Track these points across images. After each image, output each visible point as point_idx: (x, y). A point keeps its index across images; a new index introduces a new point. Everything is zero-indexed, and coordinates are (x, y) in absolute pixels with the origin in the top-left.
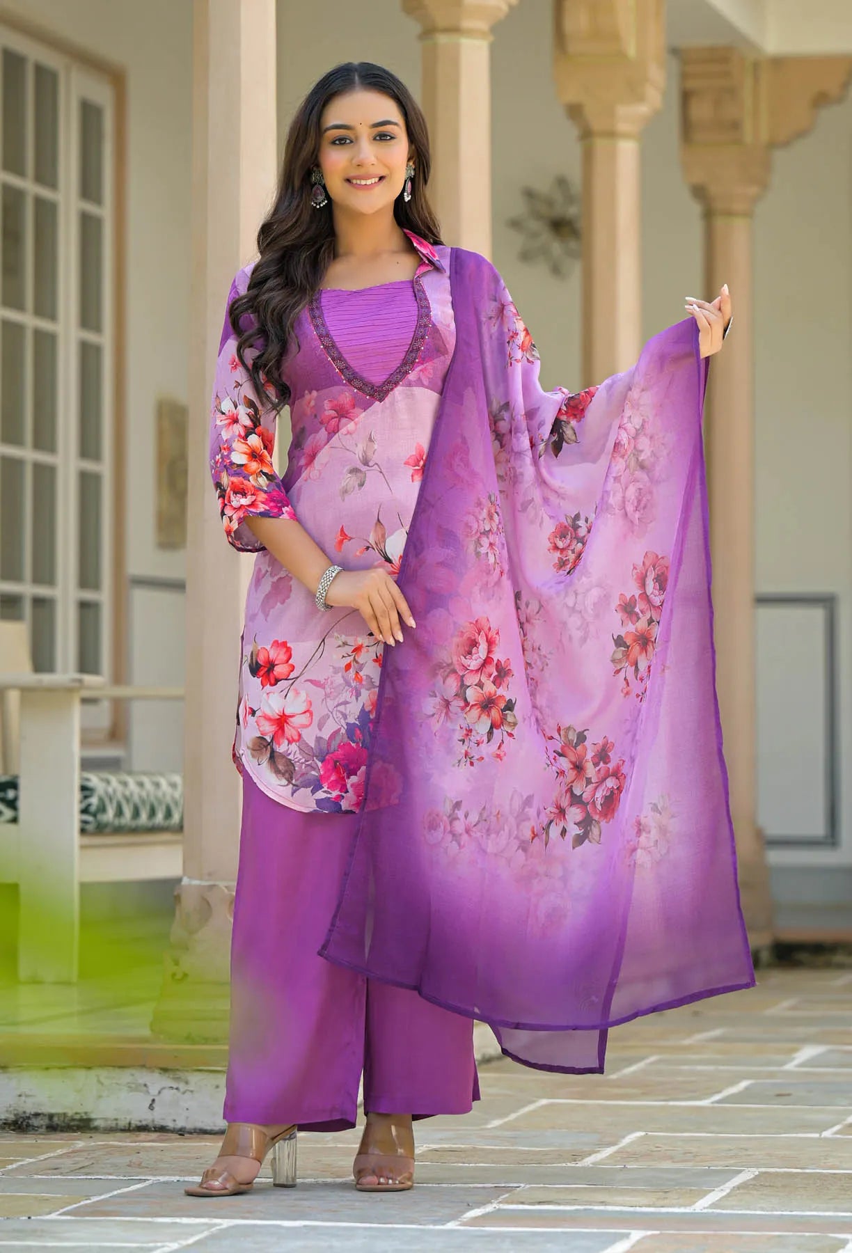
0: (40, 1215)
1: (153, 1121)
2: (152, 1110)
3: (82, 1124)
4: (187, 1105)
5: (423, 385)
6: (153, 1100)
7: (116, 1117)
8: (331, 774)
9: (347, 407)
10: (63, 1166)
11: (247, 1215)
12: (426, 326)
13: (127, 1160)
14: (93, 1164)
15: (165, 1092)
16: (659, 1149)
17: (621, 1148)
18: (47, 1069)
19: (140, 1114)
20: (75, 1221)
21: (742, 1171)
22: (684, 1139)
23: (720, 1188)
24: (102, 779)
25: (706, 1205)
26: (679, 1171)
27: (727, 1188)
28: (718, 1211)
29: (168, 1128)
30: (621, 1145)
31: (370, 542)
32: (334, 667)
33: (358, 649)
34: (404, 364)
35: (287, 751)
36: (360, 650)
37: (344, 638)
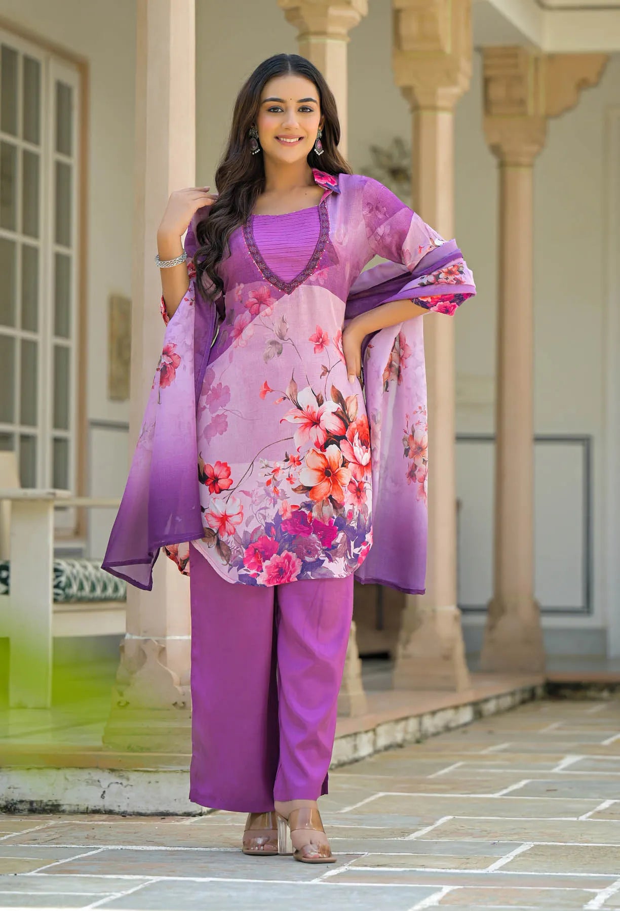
0: (23, 873)
1: (104, 806)
2: (103, 798)
3: (53, 808)
4: (128, 795)
5: (320, 285)
6: (104, 792)
7: (78, 803)
8: (251, 558)
9: (265, 297)
10: (39, 838)
11: (170, 873)
12: (324, 242)
13: (85, 834)
14: (61, 836)
15: (112, 786)
16: (463, 828)
17: (436, 827)
18: (29, 769)
19: (94, 801)
20: (48, 877)
21: (522, 844)
22: (481, 822)
23: (506, 856)
24: (69, 564)
25: (497, 868)
26: (477, 844)
27: (511, 856)
28: (505, 872)
29: (115, 811)
30: (436, 826)
31: (287, 394)
32: (258, 482)
33: (276, 471)
34: (307, 269)
35: (227, 540)
36: (278, 471)
37: (266, 462)
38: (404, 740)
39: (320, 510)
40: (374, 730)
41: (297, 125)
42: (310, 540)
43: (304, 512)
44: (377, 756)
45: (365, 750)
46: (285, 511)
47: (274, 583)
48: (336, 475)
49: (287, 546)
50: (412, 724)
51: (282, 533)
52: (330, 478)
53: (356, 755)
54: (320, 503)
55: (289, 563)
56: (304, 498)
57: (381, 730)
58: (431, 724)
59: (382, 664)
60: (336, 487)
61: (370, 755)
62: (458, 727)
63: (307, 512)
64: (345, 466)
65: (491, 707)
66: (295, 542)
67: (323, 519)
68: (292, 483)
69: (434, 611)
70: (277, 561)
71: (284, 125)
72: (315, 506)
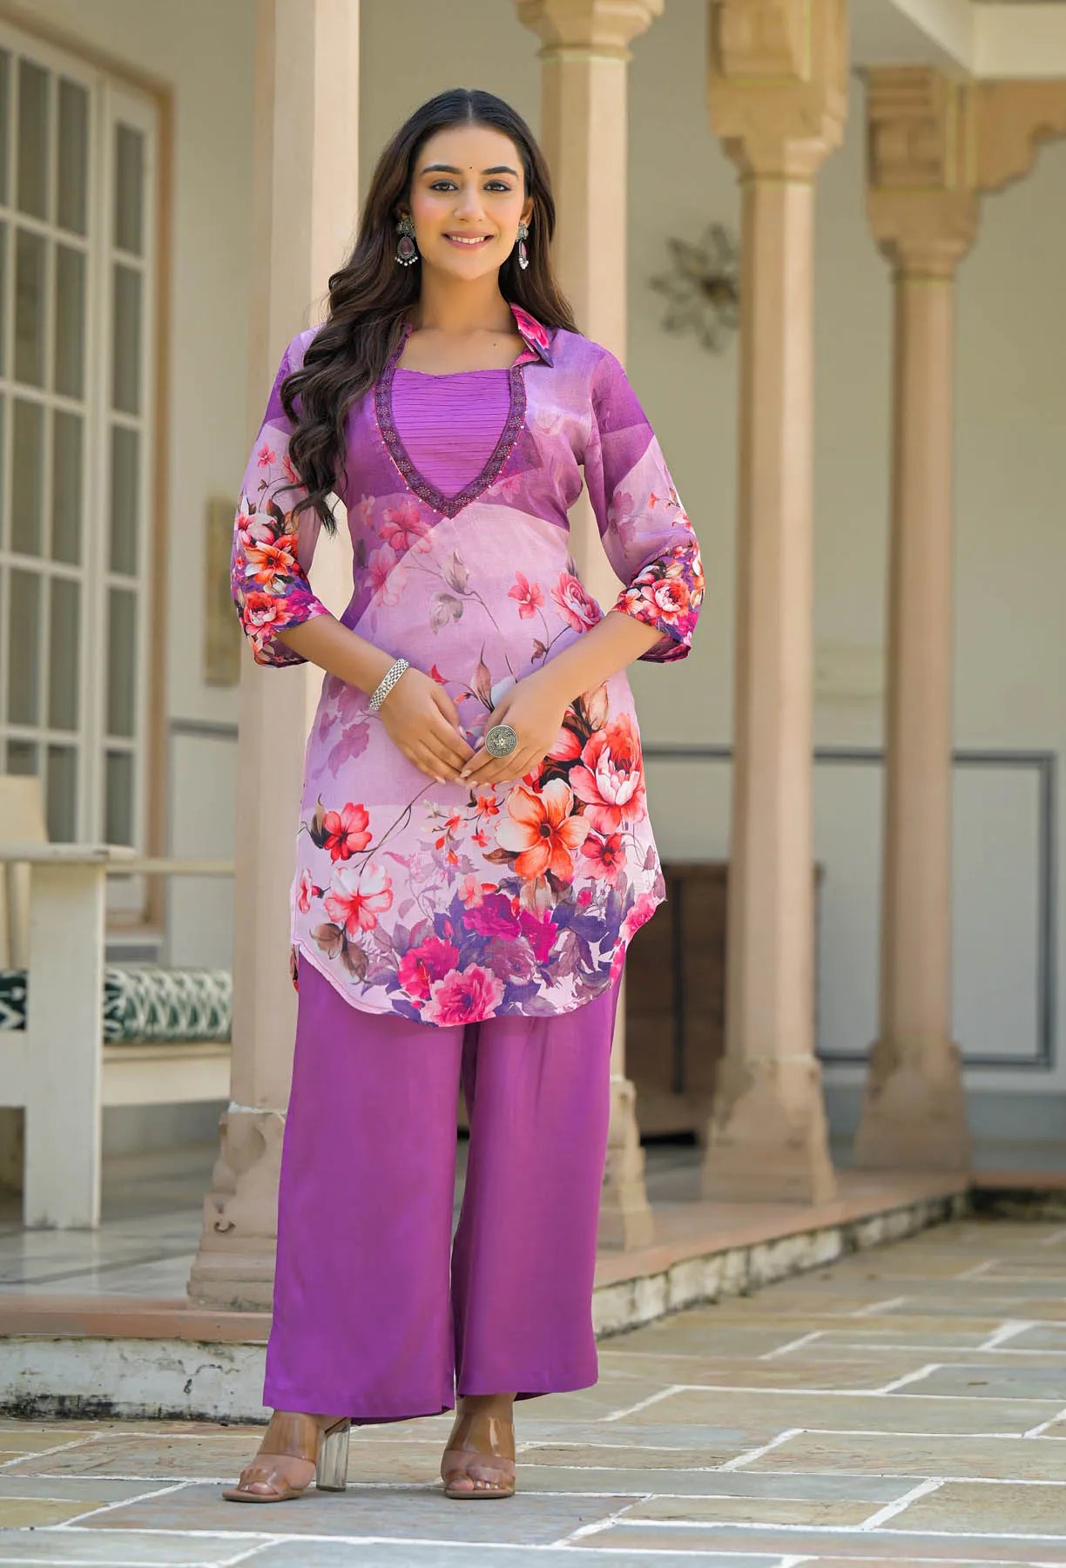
0: (46, 1525)
1: (189, 1406)
2: (188, 1393)
3: (100, 1409)
4: (231, 1388)
5: (505, 503)
6: (190, 1381)
7: (143, 1401)
8: (411, 974)
9: (413, 519)
10: (75, 1463)
11: (303, 1529)
12: (516, 428)
13: (156, 1456)
14: (113, 1460)
15: (203, 1371)
16: (821, 1451)
17: (772, 1449)
18: (57, 1340)
19: (173, 1398)
20: (90, 1533)
21: (923, 1480)
22: (851, 1439)
23: (895, 1502)
24: (131, 977)
25: (878, 1524)
26: (844, 1479)
27: (904, 1502)
28: (892, 1531)
29: (207, 1416)
30: (773, 1445)
31: (472, 687)
32: (421, 842)
33: (453, 822)
34: (484, 474)
35: (361, 940)
36: (457, 824)
37: (436, 807)
38: (720, 1292)
39: (532, 895)
40: (666, 1274)
41: (482, 215)
42: (517, 946)
43: (505, 896)
44: (671, 1320)
45: (650, 1307)
46: (471, 893)
47: (454, 1021)
48: (560, 833)
49: (475, 956)
50: (734, 1262)
51: (465, 932)
52: (548, 838)
53: (634, 1319)
54: (532, 883)
55: (481, 988)
56: (504, 872)
57: (678, 1273)
58: (766, 1262)
59: (684, 1154)
60: (558, 853)
61: (659, 1318)
62: (816, 1267)
63: (511, 897)
64: (578, 814)
65: (873, 1231)
66: (489, 950)
67: (536, 910)
68: (482, 844)
69: (774, 1064)
70: (456, 981)
71: (458, 214)
72: (524, 887)
